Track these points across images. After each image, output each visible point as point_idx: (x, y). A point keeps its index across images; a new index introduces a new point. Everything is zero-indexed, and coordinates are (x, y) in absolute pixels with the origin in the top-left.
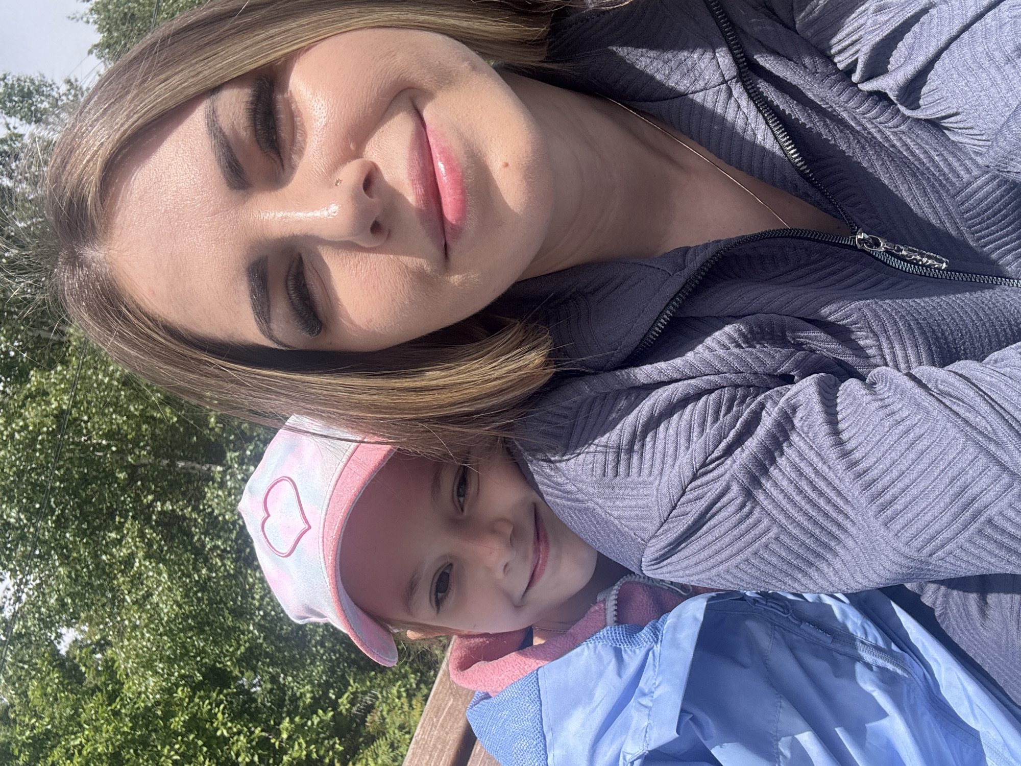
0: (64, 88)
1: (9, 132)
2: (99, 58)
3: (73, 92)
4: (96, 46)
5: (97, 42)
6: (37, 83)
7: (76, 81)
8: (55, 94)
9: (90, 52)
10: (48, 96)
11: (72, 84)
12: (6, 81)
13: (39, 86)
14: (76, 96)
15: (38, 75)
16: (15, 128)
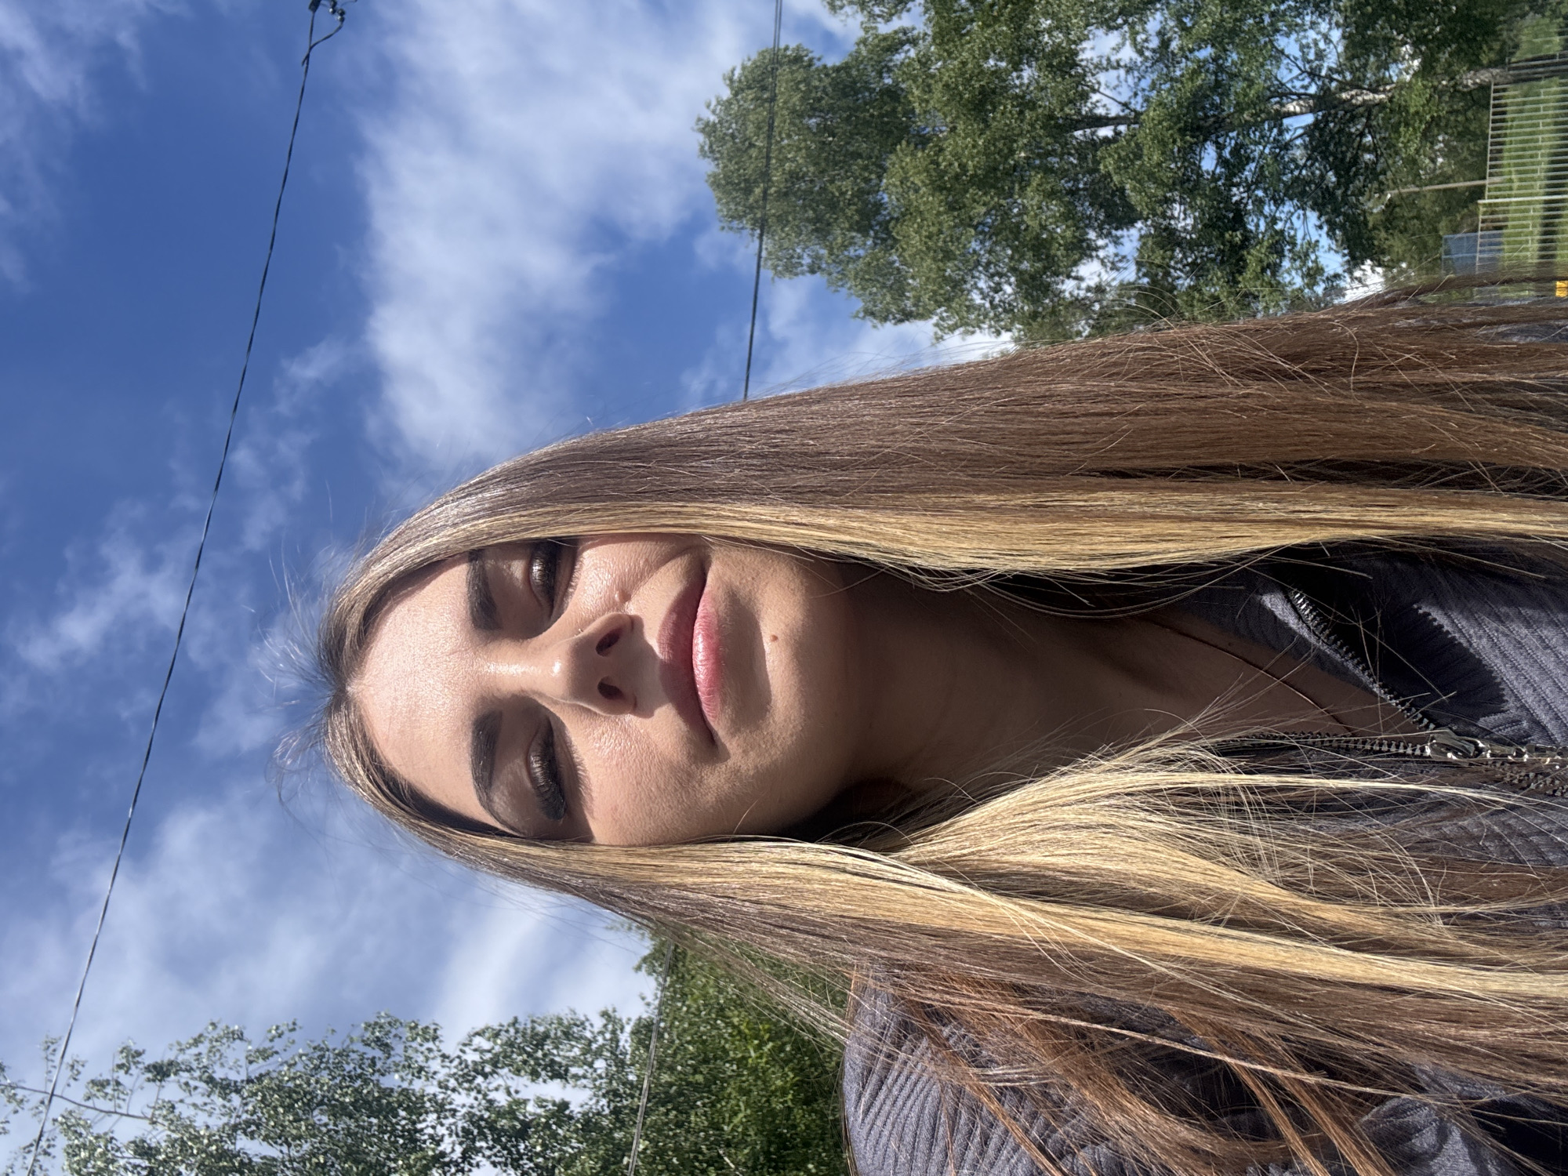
0: (599, 1023)
1: (510, 1099)
2: (650, 974)
3: (610, 1027)
4: (645, 960)
5: (646, 952)
6: (566, 1022)
7: (614, 1011)
8: (588, 1035)
9: (639, 968)
10: (578, 1039)
11: (609, 1016)
12: (517, 1026)
13: (569, 1027)
14: (614, 1032)
15: (567, 1011)
16: (517, 1092)
